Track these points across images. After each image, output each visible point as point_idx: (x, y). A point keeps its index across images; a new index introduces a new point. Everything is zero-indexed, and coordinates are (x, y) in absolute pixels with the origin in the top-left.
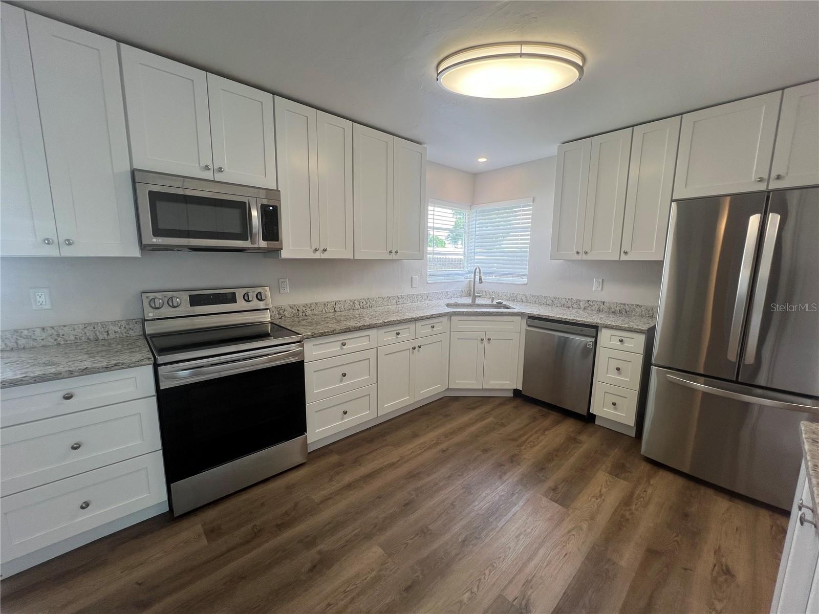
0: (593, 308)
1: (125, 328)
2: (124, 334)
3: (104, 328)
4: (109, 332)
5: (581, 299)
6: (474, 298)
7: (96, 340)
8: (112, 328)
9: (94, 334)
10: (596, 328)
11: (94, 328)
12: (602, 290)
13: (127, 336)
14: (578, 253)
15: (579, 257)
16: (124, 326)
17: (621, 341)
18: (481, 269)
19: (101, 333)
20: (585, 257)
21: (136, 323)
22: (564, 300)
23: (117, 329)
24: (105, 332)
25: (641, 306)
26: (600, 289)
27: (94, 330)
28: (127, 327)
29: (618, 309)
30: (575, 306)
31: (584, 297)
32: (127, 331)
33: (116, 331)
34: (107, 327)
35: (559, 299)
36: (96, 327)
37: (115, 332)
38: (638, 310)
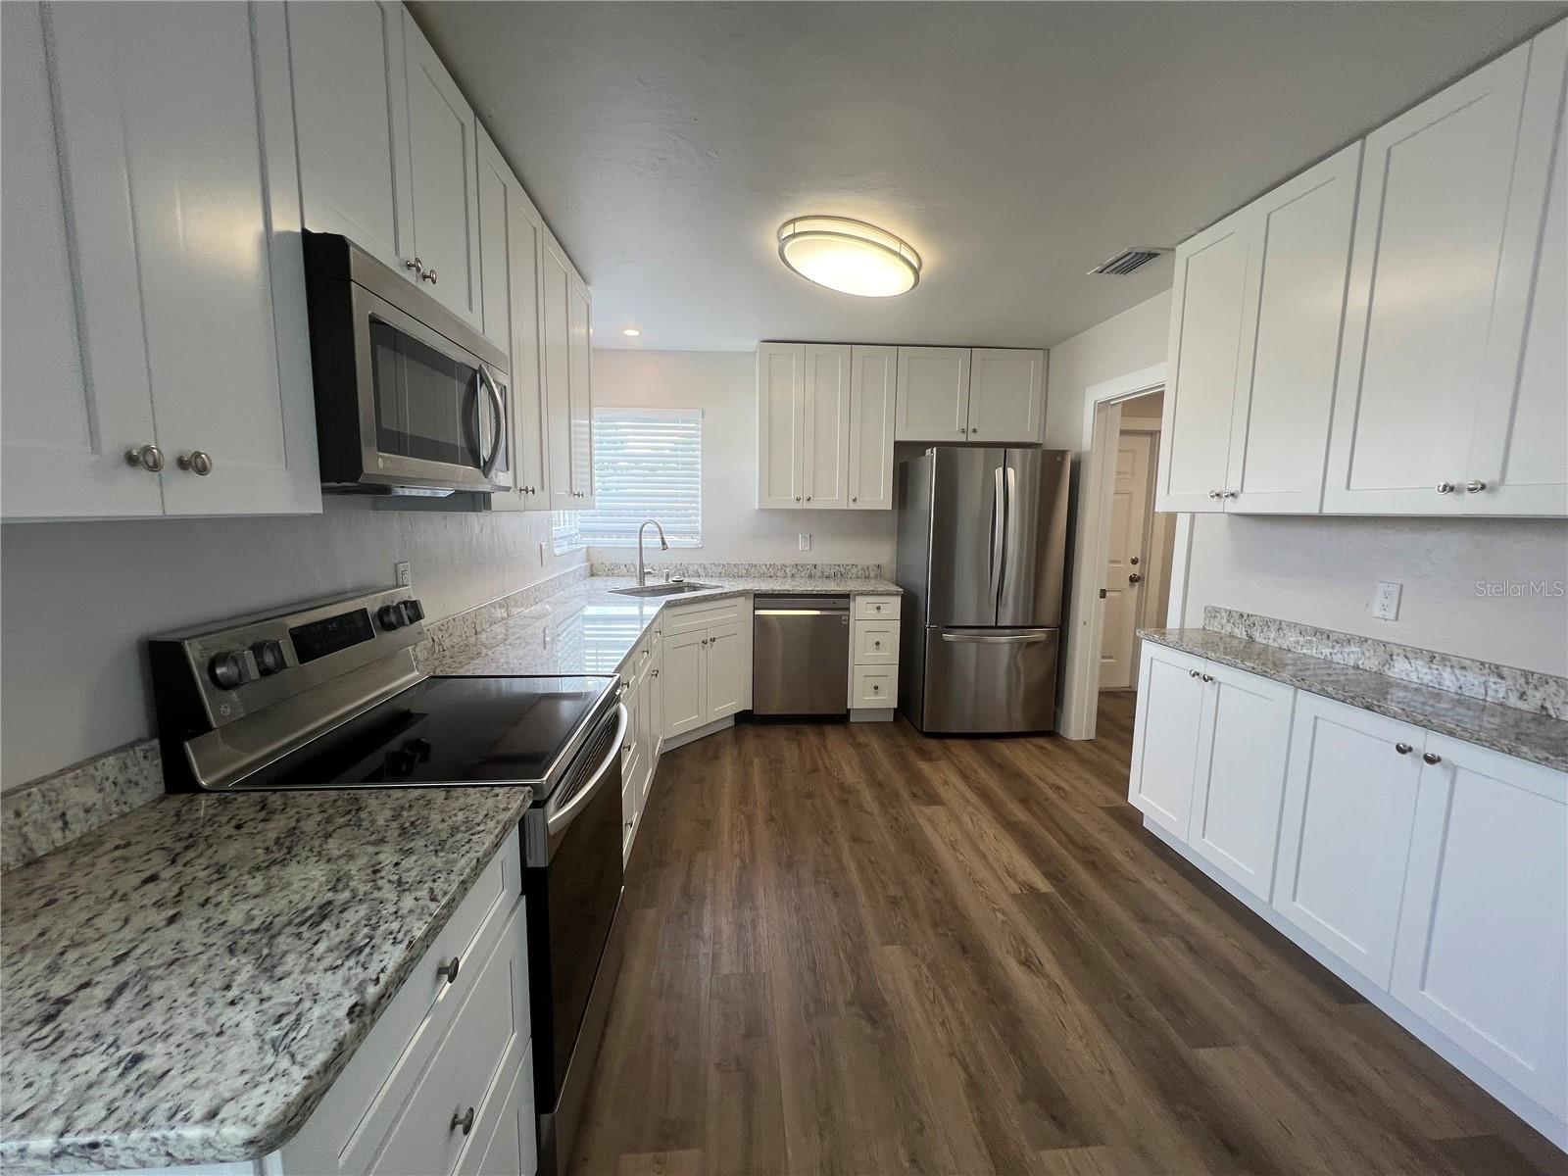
0: (803, 574)
1: (115, 783)
2: (115, 809)
3: (50, 803)
4: (69, 818)
5: (787, 563)
6: (643, 575)
7: (28, 865)
8: (78, 796)
9: (19, 841)
10: (846, 596)
11: (18, 814)
12: (810, 549)
13: (123, 815)
14: (798, 500)
15: (798, 506)
16: (111, 780)
17: (879, 608)
18: (661, 525)
19: (42, 828)
20: (807, 506)
21: (145, 757)
22: (764, 567)
23: (91, 796)
24: (55, 820)
25: (856, 566)
26: (808, 548)
27: (17, 822)
28: (121, 779)
29: (832, 571)
30: (779, 574)
31: (790, 561)
32: (123, 793)
33: (89, 804)
34: (62, 798)
35: (756, 566)
36: (23, 807)
37: (87, 811)
38: (854, 570)
